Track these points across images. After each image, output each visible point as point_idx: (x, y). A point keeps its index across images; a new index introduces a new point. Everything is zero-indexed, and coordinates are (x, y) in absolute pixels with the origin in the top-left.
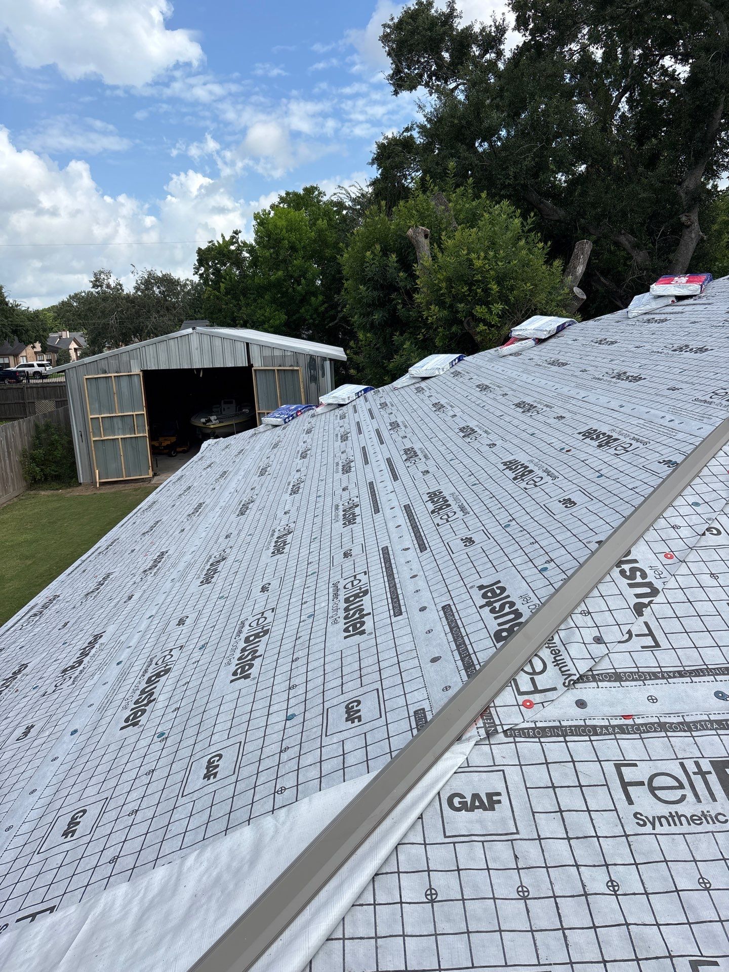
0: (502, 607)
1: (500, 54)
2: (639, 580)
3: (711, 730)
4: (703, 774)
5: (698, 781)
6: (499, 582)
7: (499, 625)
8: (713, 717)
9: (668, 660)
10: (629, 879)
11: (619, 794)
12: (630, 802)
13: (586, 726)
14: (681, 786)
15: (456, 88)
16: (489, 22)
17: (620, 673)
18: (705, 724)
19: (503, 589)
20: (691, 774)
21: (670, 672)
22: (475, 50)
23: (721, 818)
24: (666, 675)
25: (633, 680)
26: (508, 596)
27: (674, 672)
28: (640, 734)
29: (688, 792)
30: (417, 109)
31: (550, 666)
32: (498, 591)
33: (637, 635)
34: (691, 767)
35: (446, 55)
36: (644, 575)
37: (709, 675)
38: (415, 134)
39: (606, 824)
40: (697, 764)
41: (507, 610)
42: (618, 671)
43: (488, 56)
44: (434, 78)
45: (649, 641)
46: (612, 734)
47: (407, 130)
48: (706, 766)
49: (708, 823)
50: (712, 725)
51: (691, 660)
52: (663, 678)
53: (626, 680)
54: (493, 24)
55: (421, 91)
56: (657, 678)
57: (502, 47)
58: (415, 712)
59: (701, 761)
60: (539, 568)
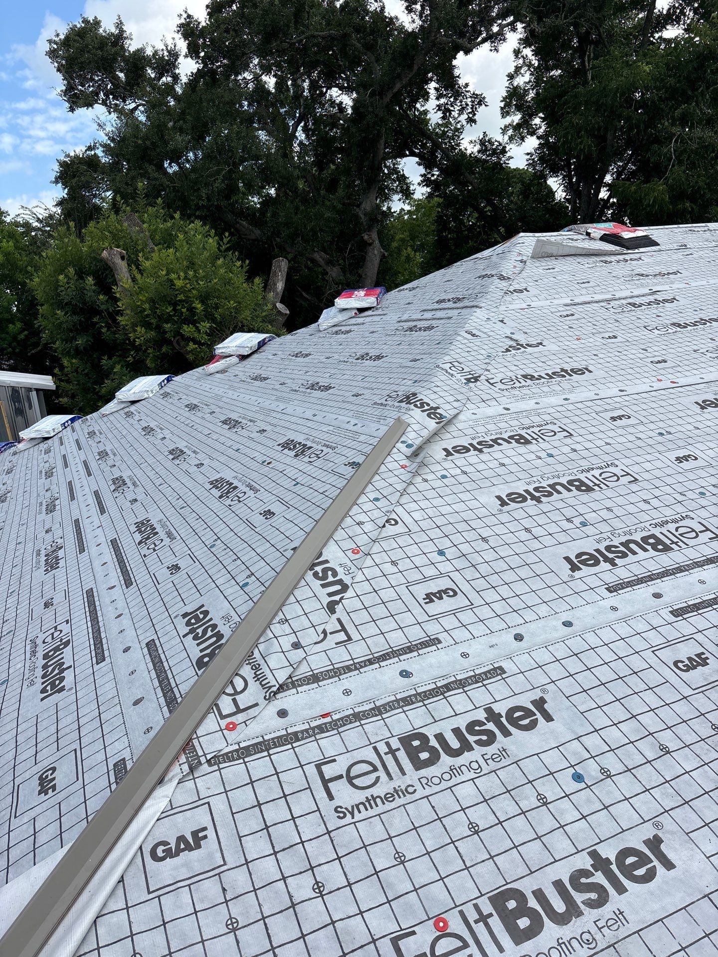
0: (205, 632)
1: (176, 78)
2: (331, 579)
3: (398, 708)
4: (392, 752)
5: (389, 760)
6: (203, 606)
7: (201, 651)
8: (399, 696)
9: (359, 651)
10: (332, 876)
11: (321, 794)
12: (331, 797)
13: (288, 734)
14: (375, 769)
15: (136, 108)
16: (160, 46)
17: (317, 674)
18: (393, 705)
19: (206, 613)
20: (383, 755)
21: (361, 662)
22: (151, 73)
23: (410, 789)
24: (358, 665)
25: (330, 678)
26: (211, 619)
27: (365, 661)
28: (337, 729)
29: (381, 773)
30: (97, 127)
31: (251, 682)
32: (201, 616)
33: (331, 633)
34: (383, 748)
35: (121, 75)
36: (335, 574)
37: (394, 657)
38: (100, 152)
39: (310, 827)
40: (388, 744)
41: (209, 633)
42: (315, 672)
43: (164, 79)
44: (111, 97)
45: (342, 636)
46: (312, 736)
47: (90, 148)
48: (395, 744)
49: (400, 797)
50: (399, 704)
51: (379, 646)
52: (356, 669)
53: (324, 679)
54: (165, 48)
55: (99, 109)
56: (350, 670)
57: (177, 71)
58: (114, 765)
59: (391, 741)
60: (241, 584)
